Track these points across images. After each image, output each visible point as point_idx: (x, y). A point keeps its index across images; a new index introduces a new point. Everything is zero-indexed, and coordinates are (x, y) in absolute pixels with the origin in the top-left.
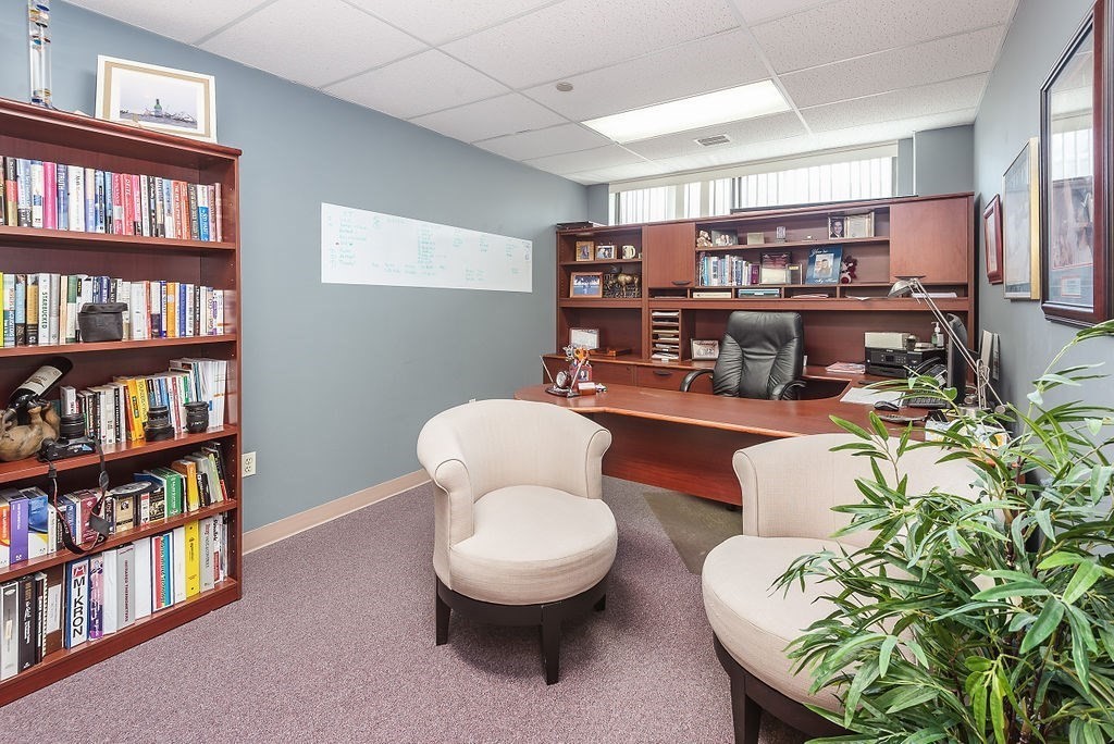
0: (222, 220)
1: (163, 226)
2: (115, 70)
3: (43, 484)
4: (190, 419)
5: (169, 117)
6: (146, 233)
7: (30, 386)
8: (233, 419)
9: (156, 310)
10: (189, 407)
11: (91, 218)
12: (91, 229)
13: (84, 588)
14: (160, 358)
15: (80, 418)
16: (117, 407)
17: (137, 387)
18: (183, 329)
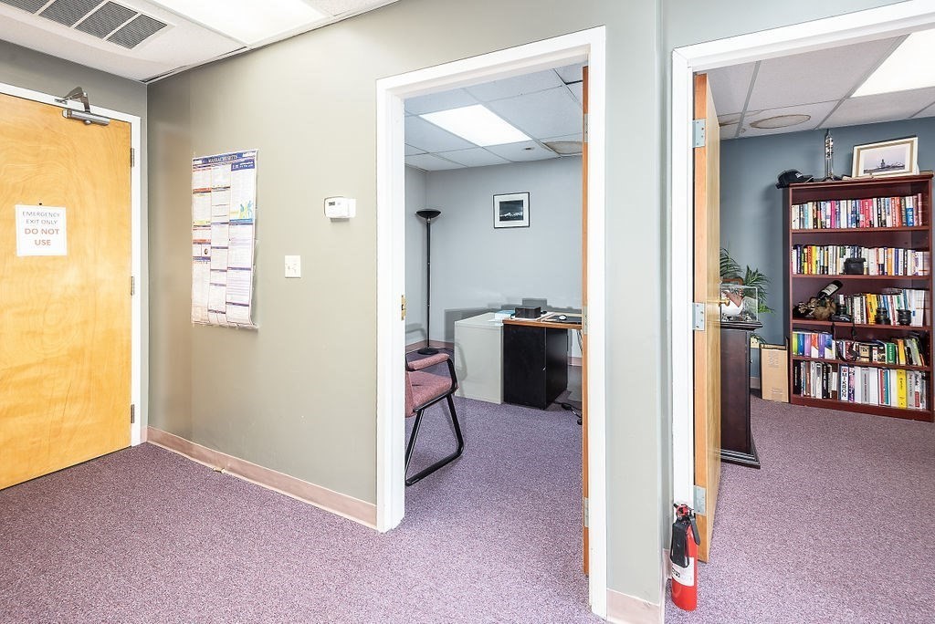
0: (923, 213)
1: (885, 221)
2: (862, 151)
3: (831, 330)
4: (900, 317)
5: (888, 167)
6: (876, 225)
7: (825, 291)
8: (928, 324)
9: (881, 262)
10: (899, 311)
11: (850, 221)
12: (850, 226)
13: (847, 378)
14: (884, 285)
15: (845, 306)
16: (862, 305)
17: (872, 299)
18: (897, 270)
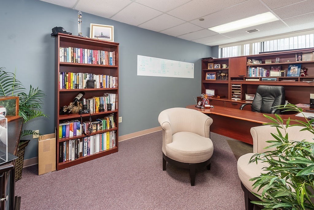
0: (115, 60)
1: (103, 62)
2: (93, 26)
3: (79, 119)
4: (108, 107)
5: (104, 36)
6: (99, 64)
7: (77, 98)
8: (117, 108)
9: (101, 82)
10: (108, 105)
11: (89, 60)
12: (89, 63)
13: (87, 143)
14: (102, 93)
15: (86, 105)
16: (93, 103)
17: (97, 99)
18: (107, 86)
